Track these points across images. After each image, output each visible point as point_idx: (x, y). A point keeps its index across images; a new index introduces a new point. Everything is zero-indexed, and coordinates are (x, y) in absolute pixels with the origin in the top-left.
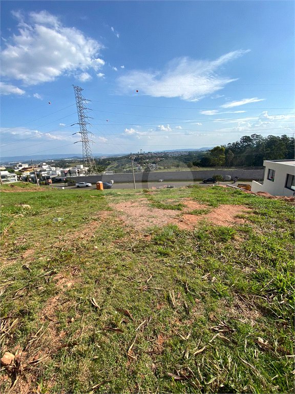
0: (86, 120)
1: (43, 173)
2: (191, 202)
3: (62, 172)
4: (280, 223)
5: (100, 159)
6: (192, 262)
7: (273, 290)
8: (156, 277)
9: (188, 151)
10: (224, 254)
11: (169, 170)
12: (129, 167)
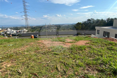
0: (27, 10)
1: (8, 32)
2: (69, 40)
3: (16, 32)
4: (102, 45)
5: (33, 27)
6: (68, 56)
7: (102, 63)
8: (52, 61)
10: (81, 54)
12: (45, 30)
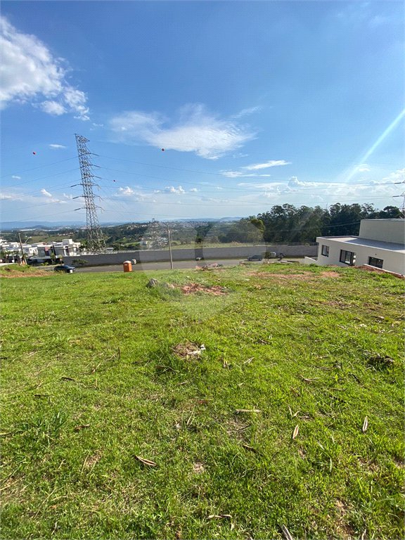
9: (209, 221)
11: (185, 247)
12: (128, 242)
